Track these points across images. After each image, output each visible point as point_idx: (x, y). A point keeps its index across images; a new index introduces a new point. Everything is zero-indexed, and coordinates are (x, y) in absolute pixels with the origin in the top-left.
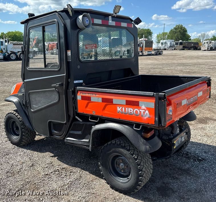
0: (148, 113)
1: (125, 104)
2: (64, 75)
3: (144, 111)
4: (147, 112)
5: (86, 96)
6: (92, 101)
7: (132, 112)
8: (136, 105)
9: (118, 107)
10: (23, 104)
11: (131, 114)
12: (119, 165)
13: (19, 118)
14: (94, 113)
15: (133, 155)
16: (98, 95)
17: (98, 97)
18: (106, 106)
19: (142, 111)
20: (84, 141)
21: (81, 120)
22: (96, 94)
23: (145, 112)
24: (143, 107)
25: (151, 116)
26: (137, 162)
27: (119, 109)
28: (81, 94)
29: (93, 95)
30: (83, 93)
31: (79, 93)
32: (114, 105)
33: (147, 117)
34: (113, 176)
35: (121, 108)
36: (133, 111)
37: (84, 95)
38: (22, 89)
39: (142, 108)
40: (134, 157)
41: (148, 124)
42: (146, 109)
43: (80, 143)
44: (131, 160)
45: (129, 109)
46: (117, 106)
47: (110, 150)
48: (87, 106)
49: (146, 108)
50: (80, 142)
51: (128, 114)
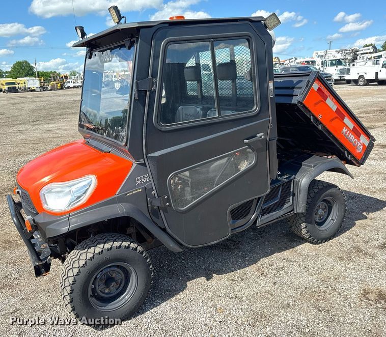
0: (361, 149)
19: (359, 144)
20: (286, 208)
25: (362, 152)
27: (344, 130)
33: (359, 151)
35: (347, 130)
36: (353, 140)
39: (360, 141)
43: (282, 213)
45: (352, 136)
46: (345, 126)
49: (363, 143)
50: (282, 211)
51: (348, 140)
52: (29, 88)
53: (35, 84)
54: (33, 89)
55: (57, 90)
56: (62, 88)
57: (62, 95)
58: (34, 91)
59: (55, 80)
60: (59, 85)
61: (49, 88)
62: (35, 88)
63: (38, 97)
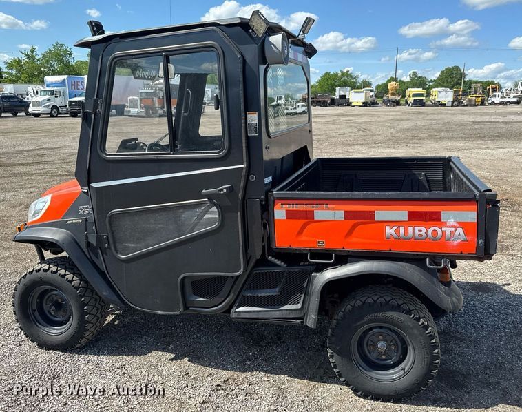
0: (462, 233)
1: (407, 220)
2: (243, 166)
3: (453, 229)
4: (460, 231)
5: (300, 211)
6: (316, 219)
7: (423, 233)
8: (434, 220)
9: (388, 228)
10: (89, 244)
11: (420, 238)
12: (375, 346)
13: (72, 280)
14: (321, 245)
15: (418, 320)
16: (334, 206)
17: (333, 209)
18: (354, 227)
19: (448, 231)
20: (287, 310)
21: (283, 264)
22: (327, 204)
23: (455, 231)
24: (451, 222)
25: (469, 238)
26: (428, 333)
27: (389, 231)
28: (284, 206)
29: (319, 206)
30: (289, 204)
31: (278, 205)
32: (377, 224)
33: (459, 241)
34: (365, 372)
35: (395, 228)
36: (426, 233)
37: (295, 209)
38: (81, 207)
39: (448, 224)
40: (423, 323)
41: (461, 253)
42: (457, 225)
43: (277, 314)
44: (415, 331)
45: (416, 229)
46: (385, 224)
47: (362, 318)
48: (301, 232)
49: (459, 223)
50: (278, 312)
51: (412, 240)
52: (439, 102)
53: (448, 97)
54: (443, 102)
55: (475, 105)
56: (482, 104)
57: (474, 114)
58: (444, 105)
59: (476, 93)
60: (480, 99)
61: (465, 102)
62: (446, 102)
63: (439, 114)
